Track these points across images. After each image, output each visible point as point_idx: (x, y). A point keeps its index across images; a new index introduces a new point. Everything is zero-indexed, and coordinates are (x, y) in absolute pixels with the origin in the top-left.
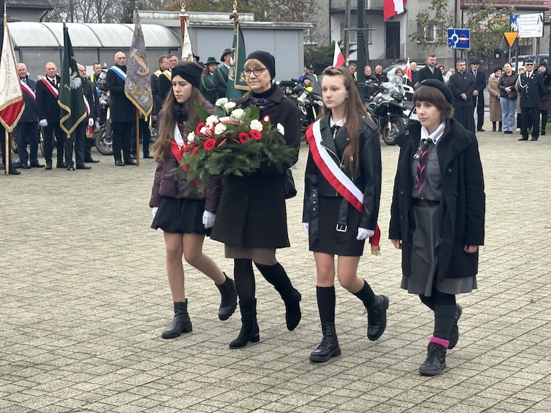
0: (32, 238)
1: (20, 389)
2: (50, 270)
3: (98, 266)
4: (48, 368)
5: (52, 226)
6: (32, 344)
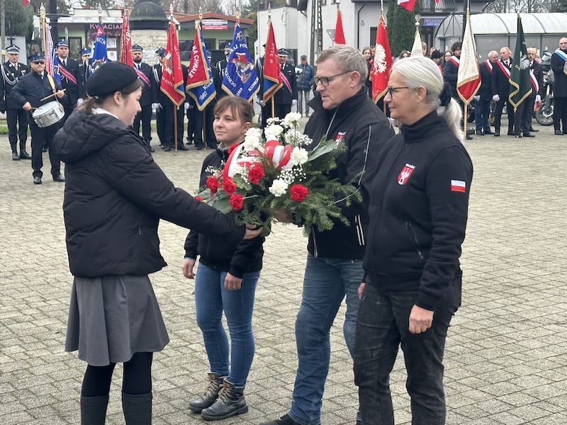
0: (498, 191)
1: (513, 303)
2: (517, 216)
3: (558, 216)
4: (532, 290)
5: (512, 182)
6: (515, 271)
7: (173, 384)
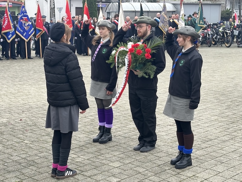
7: (20, 157)
